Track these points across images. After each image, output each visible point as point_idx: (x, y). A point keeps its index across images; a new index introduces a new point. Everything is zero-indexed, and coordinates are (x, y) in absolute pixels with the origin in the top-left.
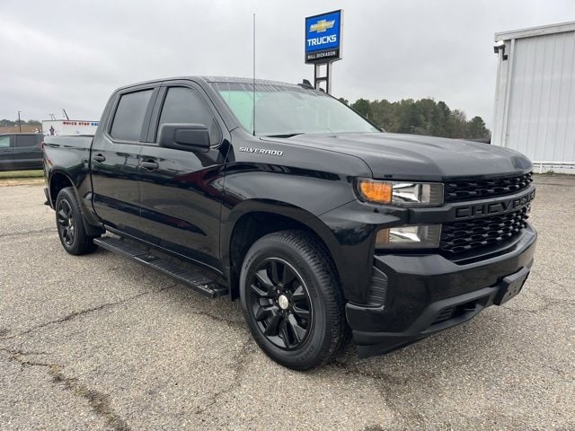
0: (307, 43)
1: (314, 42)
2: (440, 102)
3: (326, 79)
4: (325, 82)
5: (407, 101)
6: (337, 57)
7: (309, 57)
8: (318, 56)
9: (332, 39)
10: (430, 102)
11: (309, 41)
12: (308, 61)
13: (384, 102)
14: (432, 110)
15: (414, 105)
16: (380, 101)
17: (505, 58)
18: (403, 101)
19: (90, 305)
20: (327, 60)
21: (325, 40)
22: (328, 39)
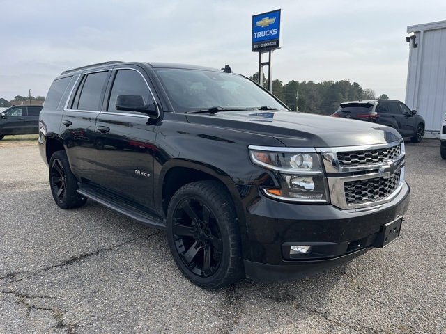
0: (253, 36)
1: (259, 34)
2: (355, 83)
3: (269, 64)
4: (268, 66)
5: (329, 82)
6: (277, 46)
7: (255, 47)
8: (262, 45)
9: (273, 32)
10: (346, 83)
11: (255, 34)
12: (254, 50)
13: (310, 83)
14: (348, 89)
15: (333, 85)
16: (307, 82)
17: (416, 46)
18: (325, 82)
19: (87, 249)
20: (269, 49)
21: (268, 33)
22: (271, 32)
